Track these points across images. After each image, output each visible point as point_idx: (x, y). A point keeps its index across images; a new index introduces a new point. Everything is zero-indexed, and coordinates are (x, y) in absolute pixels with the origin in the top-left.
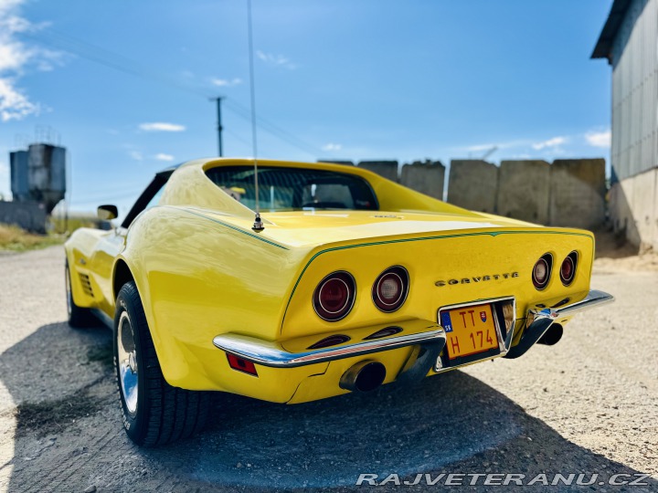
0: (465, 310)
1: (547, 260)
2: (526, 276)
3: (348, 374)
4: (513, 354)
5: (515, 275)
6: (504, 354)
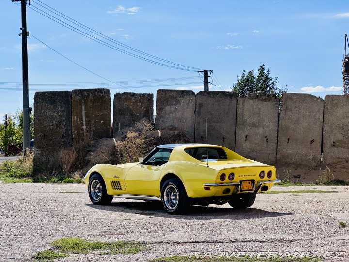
0: (245, 181)
1: (263, 172)
2: (258, 175)
5: (255, 175)
6: (253, 191)
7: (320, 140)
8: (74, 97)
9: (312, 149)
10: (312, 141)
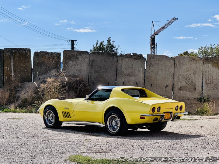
2: (174, 109)
3: (154, 119)
6: (171, 120)
7: (171, 86)
8: (5, 54)
9: (166, 92)
10: (167, 86)
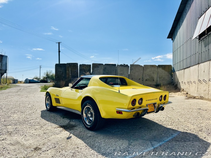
0: (150, 105)
1: (161, 96)
2: (158, 99)
3: (135, 114)
4: (157, 112)
5: (157, 99)
6: (155, 112)
7: (142, 79)
8: (67, 65)
